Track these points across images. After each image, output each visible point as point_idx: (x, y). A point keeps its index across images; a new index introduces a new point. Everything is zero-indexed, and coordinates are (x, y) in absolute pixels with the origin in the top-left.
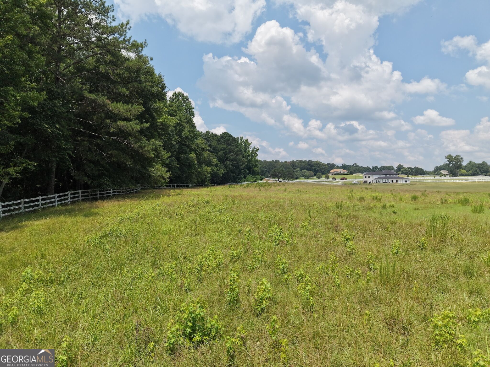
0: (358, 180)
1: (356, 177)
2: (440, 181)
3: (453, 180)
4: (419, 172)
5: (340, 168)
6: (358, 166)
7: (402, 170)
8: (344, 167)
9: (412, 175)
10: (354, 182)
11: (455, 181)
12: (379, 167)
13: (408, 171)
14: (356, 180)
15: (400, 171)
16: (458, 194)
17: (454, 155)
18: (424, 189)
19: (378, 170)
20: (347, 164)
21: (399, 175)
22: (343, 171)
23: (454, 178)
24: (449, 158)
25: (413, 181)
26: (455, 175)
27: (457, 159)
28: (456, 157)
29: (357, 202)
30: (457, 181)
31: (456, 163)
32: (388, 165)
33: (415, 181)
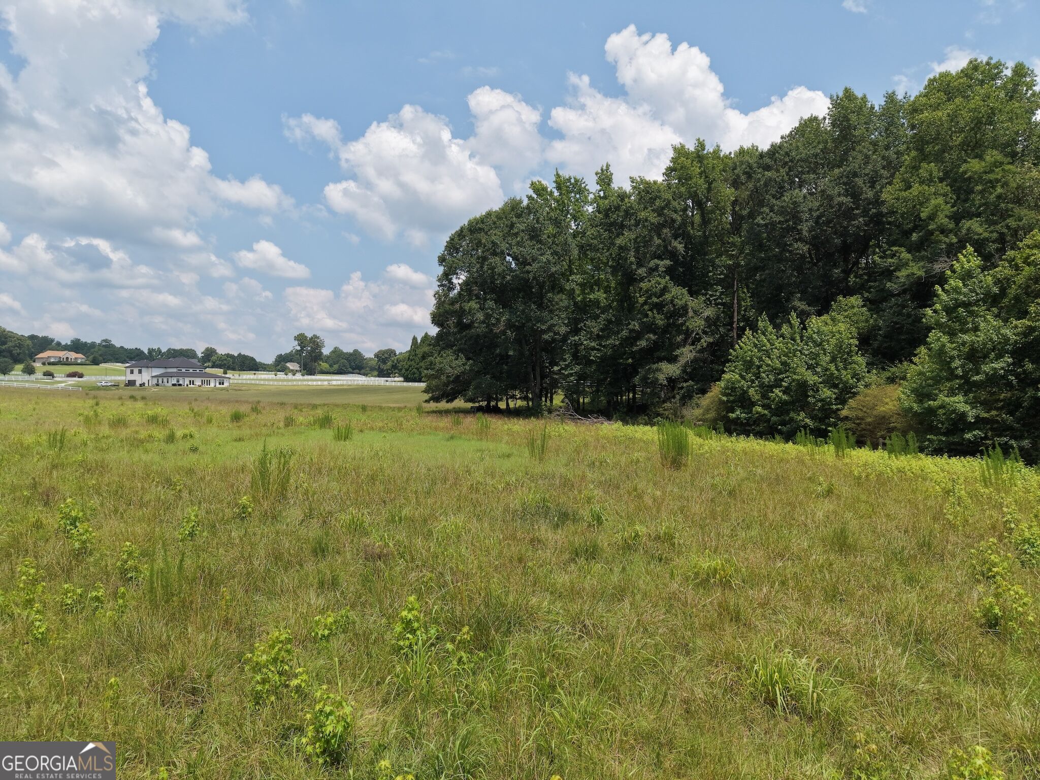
0: (113, 378)
1: (106, 372)
2: (285, 383)
3: (308, 380)
4: (247, 364)
5: (66, 348)
6: (113, 346)
7: (214, 358)
8: (77, 346)
9: (234, 369)
10: (103, 384)
11: (310, 383)
12: (164, 350)
13: (225, 362)
14: (109, 378)
15: (209, 361)
16: (315, 407)
17: (309, 335)
18: (256, 399)
19: (162, 356)
20: (83, 340)
21: (208, 370)
22: (72, 355)
23: (310, 377)
24: (301, 338)
25: (236, 381)
26: (311, 372)
27: (314, 342)
28: (312, 338)
29: (105, 430)
30: (315, 383)
31: (313, 350)
32: (185, 348)
33: (240, 382)
